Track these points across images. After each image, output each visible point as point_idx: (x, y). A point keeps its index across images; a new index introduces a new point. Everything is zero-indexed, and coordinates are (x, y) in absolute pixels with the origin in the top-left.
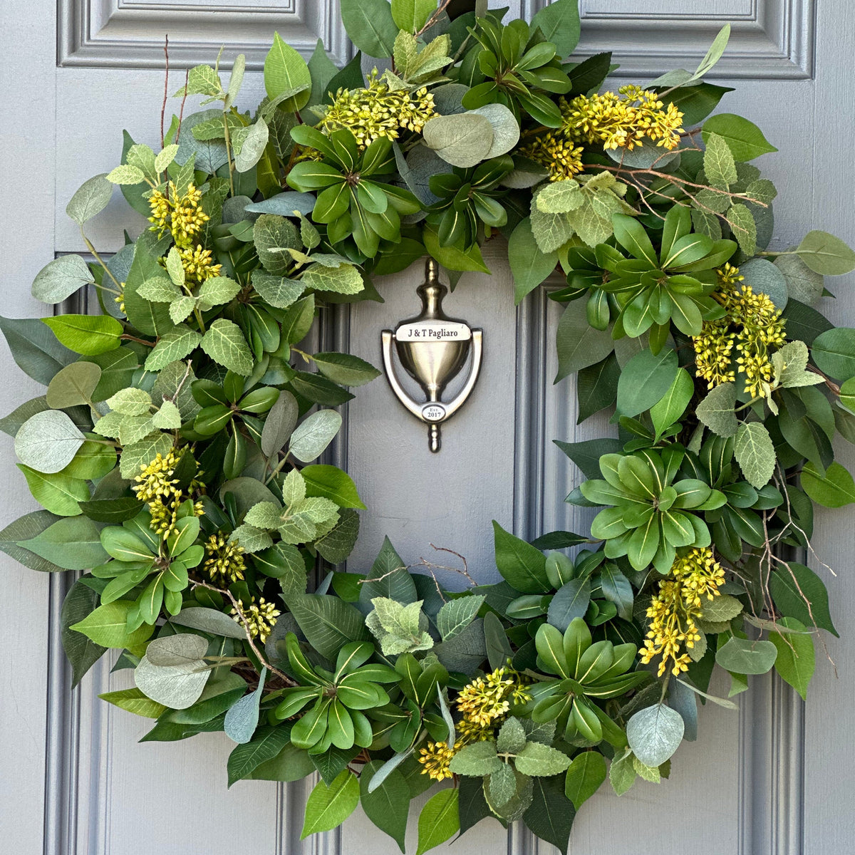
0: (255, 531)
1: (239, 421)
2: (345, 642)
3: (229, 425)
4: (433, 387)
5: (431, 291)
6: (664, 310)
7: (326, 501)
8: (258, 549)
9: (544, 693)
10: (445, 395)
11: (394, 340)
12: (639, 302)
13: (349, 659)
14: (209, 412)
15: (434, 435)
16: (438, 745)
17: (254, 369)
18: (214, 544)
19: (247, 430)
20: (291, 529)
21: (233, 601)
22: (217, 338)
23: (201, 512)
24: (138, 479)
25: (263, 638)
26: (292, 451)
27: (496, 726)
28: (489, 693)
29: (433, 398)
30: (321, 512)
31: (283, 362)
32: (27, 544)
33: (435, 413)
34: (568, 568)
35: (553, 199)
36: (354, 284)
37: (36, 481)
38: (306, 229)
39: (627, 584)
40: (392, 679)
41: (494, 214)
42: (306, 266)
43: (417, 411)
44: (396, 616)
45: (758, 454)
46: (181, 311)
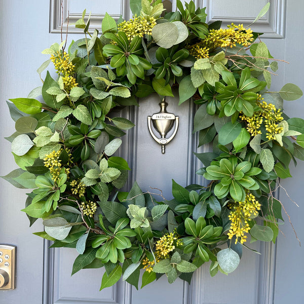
0: (89, 179)
1: (88, 142)
2: (119, 218)
3: (83, 141)
4: (163, 134)
5: (163, 104)
6: (240, 106)
7: (115, 169)
8: (91, 185)
9: (188, 241)
10: (167, 137)
11: (151, 119)
12: (230, 104)
13: (120, 225)
14: (75, 137)
15: (163, 148)
17: (93, 124)
18: (73, 183)
19: (90, 144)
20: (104, 177)
21: (79, 205)
22: (78, 111)
23: (69, 172)
24: (45, 160)
25: (90, 216)
26: (105, 152)
27: (171, 254)
28: (168, 243)
29: (163, 137)
30: (114, 173)
31: (102, 121)
32: (15, 179)
33: (164, 141)
34: (197, 196)
35: (200, 64)
36: (127, 94)
37: (18, 158)
38: (110, 72)
39: (220, 205)
40: (133, 235)
41: (178, 71)
42: (111, 88)
43: (158, 141)
44: (137, 211)
45: (268, 160)
46: (60, 98)
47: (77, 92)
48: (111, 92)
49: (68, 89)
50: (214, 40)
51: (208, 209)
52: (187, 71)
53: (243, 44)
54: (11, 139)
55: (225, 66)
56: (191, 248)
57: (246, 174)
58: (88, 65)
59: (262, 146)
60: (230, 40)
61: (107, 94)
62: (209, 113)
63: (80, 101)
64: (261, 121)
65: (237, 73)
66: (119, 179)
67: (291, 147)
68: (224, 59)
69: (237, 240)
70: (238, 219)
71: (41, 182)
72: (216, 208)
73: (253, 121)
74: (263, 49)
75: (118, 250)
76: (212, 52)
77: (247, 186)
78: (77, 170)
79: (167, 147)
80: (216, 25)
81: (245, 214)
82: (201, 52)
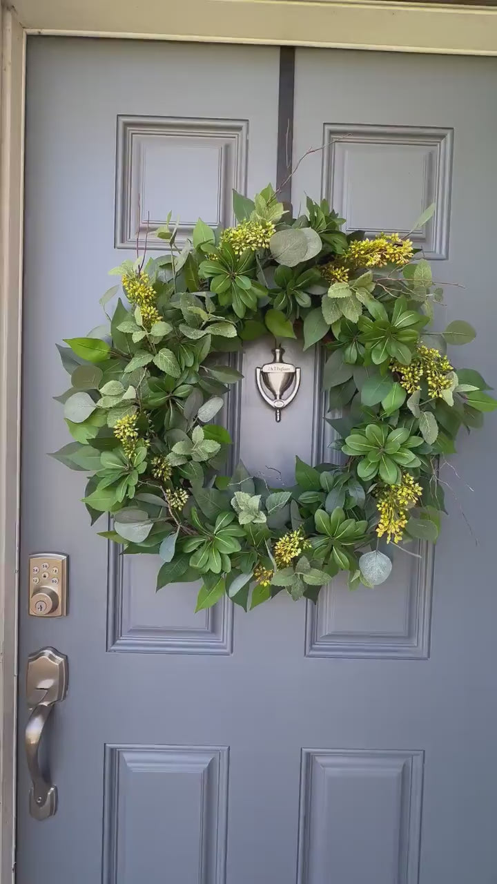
0: (177, 455)
1: (174, 402)
2: (219, 511)
3: (168, 402)
4: (278, 393)
5: (278, 350)
6: (393, 349)
7: (214, 442)
8: (179, 464)
9: (318, 542)
10: (283, 397)
11: (261, 372)
12: (379, 346)
13: (222, 521)
14: (157, 394)
15: (278, 414)
16: (264, 568)
17: (181, 376)
18: (155, 461)
19: (177, 406)
20: (197, 454)
21: (164, 492)
22: (161, 357)
23: (148, 445)
24: (116, 427)
25: (180, 508)
26: (198, 417)
27: (295, 560)
28: (291, 544)
29: (278, 398)
30: (212, 447)
31: (195, 372)
32: (70, 457)
33: (279, 404)
34: (331, 480)
35: (337, 290)
36: (232, 333)
37: (74, 426)
38: (208, 302)
39: (363, 490)
40: (243, 534)
41: (304, 300)
42: (208, 324)
43: (271, 403)
44: (247, 501)
45: (430, 427)
46: (137, 337)
47: (160, 329)
48: (209, 330)
49: (147, 324)
50: (356, 256)
51: (348, 497)
52: (317, 301)
53: (398, 262)
54: (63, 399)
55: (371, 293)
56: (324, 552)
57: (403, 445)
58: (173, 293)
59: (421, 407)
60: (380, 256)
61: (204, 333)
62: (348, 361)
63: (164, 343)
64: (421, 372)
65: (388, 304)
66: (217, 456)
67: (461, 410)
68: (369, 284)
69: (389, 538)
70: (391, 509)
71: (108, 460)
72: (358, 495)
73: (410, 371)
74: (424, 271)
75: (221, 554)
76: (353, 275)
77: (403, 462)
78: (158, 445)
79: (283, 412)
80: (358, 235)
81: (401, 502)
82: (337, 274)
